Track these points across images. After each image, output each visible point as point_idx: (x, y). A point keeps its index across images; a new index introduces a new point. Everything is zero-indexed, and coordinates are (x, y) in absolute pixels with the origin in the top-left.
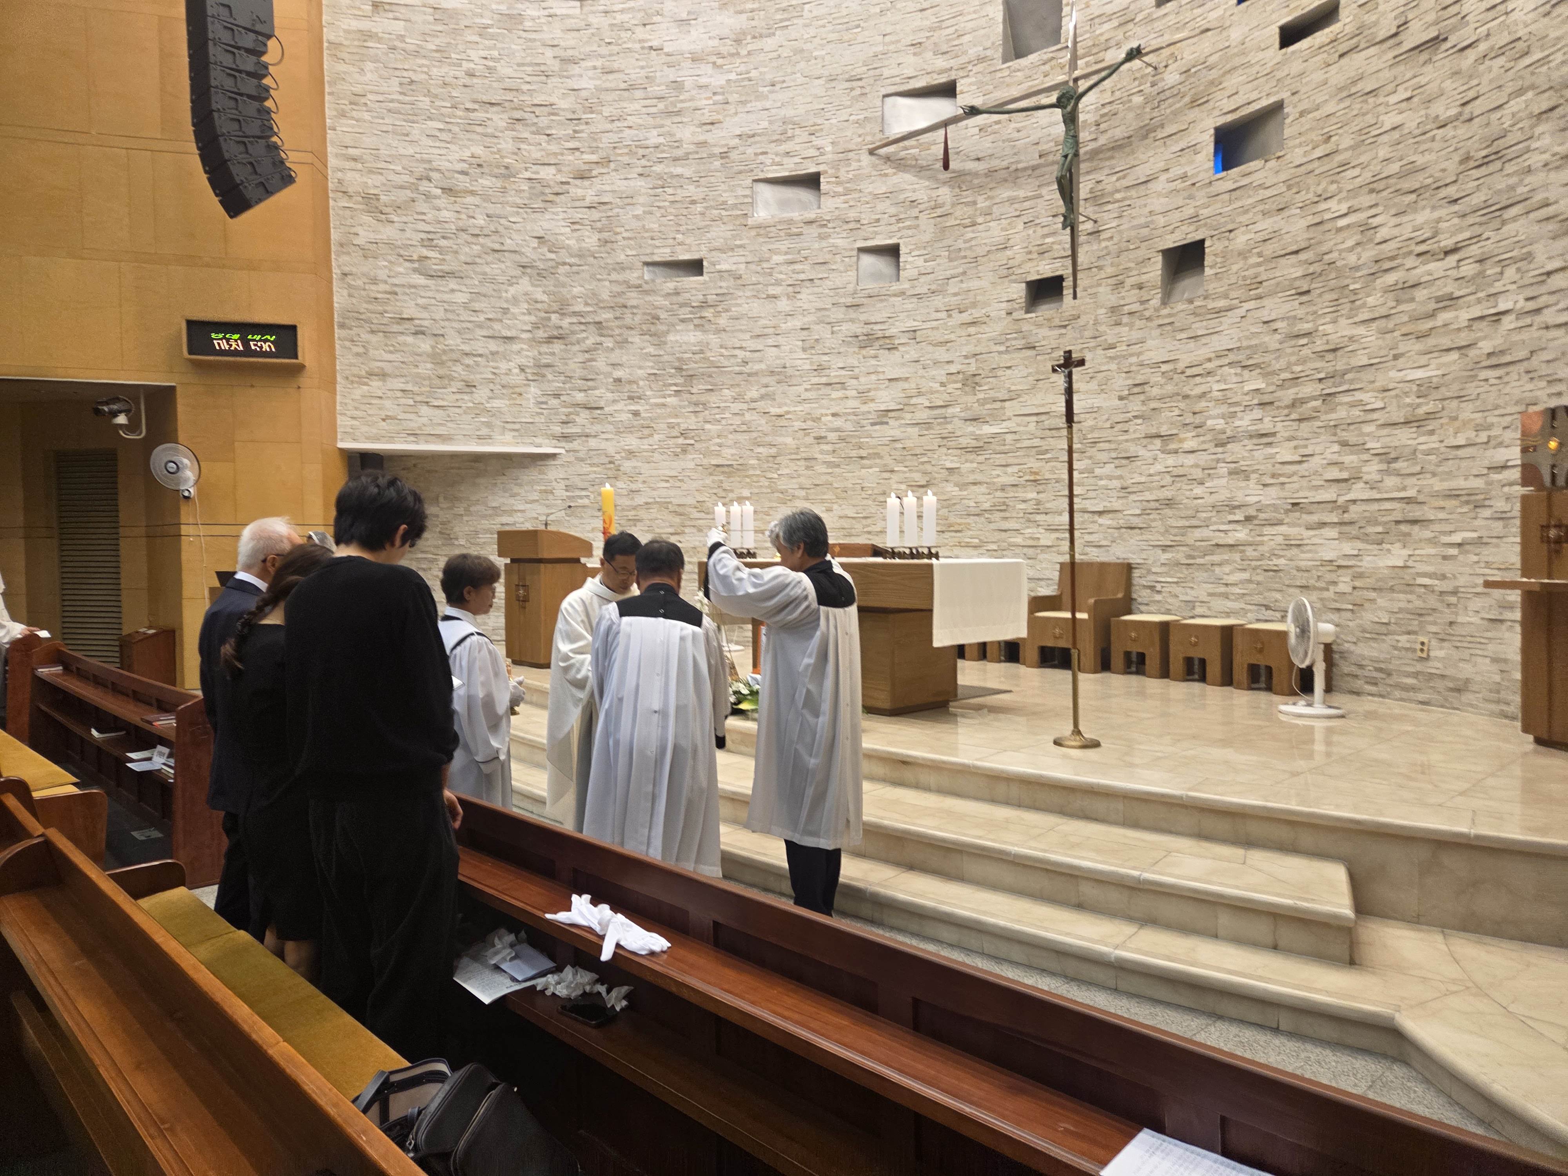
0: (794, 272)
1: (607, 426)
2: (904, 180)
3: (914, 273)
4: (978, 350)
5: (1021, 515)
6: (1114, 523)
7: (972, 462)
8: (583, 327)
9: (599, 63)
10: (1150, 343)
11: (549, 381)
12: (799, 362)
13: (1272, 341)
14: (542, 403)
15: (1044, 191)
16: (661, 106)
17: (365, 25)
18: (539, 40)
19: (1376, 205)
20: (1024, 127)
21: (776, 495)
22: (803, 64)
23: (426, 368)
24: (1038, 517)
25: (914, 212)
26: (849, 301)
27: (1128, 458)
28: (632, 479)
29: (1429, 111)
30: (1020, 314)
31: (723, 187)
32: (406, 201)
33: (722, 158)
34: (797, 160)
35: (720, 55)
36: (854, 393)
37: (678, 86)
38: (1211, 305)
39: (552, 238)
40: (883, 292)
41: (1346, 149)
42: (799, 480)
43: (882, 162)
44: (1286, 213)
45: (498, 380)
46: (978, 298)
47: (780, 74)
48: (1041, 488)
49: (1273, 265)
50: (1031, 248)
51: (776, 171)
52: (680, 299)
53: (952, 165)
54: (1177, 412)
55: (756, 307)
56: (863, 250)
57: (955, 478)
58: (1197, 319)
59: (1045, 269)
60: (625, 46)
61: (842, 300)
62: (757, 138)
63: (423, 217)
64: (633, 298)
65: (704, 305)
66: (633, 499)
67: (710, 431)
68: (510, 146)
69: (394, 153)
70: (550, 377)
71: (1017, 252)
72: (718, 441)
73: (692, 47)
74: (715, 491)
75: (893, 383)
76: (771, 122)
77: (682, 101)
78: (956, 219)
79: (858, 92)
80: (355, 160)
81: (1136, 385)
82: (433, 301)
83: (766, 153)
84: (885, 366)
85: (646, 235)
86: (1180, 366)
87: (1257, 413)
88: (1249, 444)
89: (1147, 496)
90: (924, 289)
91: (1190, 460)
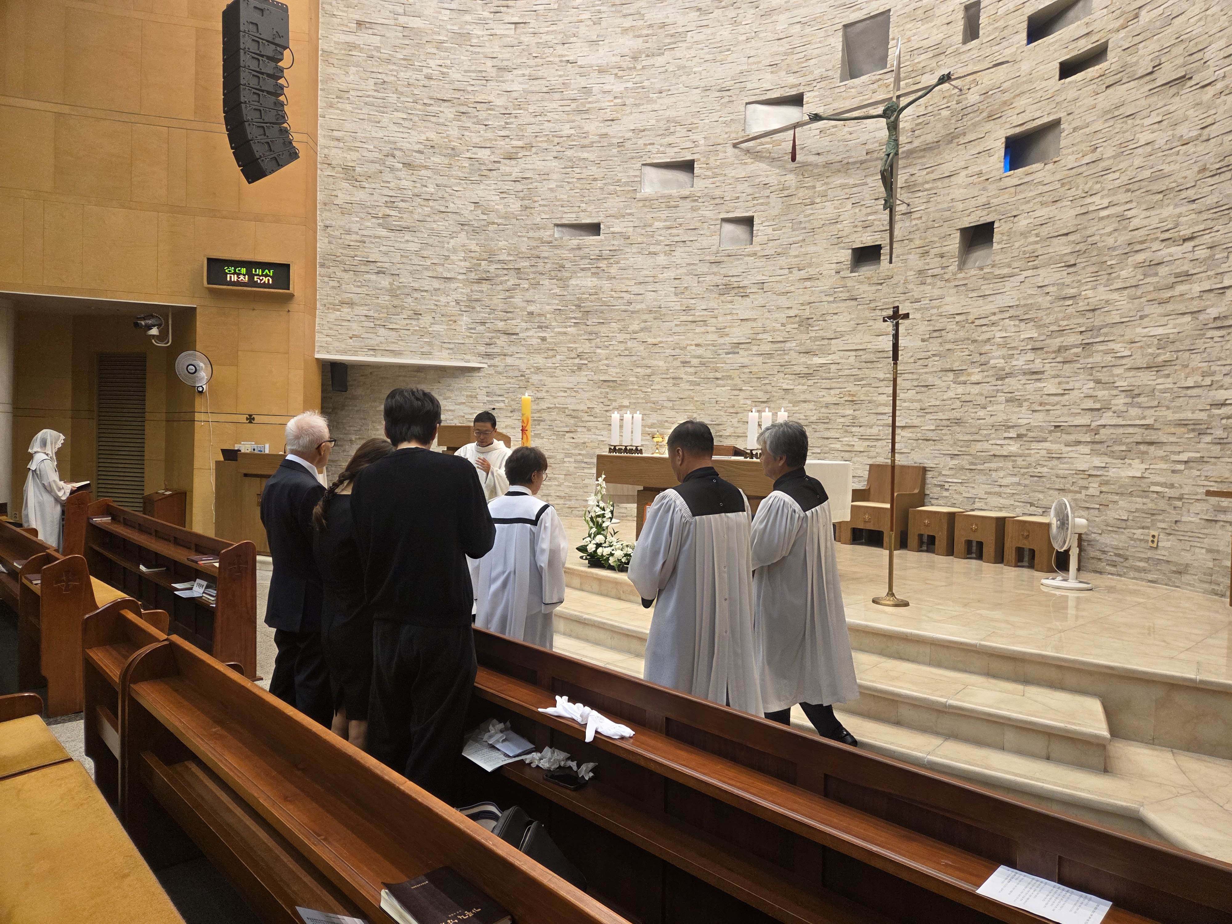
0: (670, 235)
1: (521, 348)
2: (760, 168)
3: (764, 239)
4: (812, 299)
5: (841, 427)
6: (913, 436)
7: (803, 385)
8: (505, 272)
9: (527, 72)
10: (948, 299)
11: (477, 312)
12: (672, 304)
13: (1046, 302)
14: (471, 329)
15: (869, 180)
16: (574, 105)
17: (351, 38)
18: (482, 53)
19: (1131, 201)
20: (855, 131)
21: (649, 405)
22: (684, 78)
23: (384, 300)
24: (854, 429)
25: (767, 192)
26: (713, 258)
27: (926, 386)
28: (538, 389)
29: (1176, 132)
30: (846, 273)
31: (619, 169)
32: (375, 173)
33: (619, 146)
34: (676, 150)
35: (620, 68)
36: (714, 329)
37: (587, 90)
38: (997, 272)
39: (484, 203)
40: (740, 252)
41: (1109, 158)
42: (668, 394)
43: (742, 154)
44: (1059, 205)
45: (438, 310)
46: (813, 260)
47: (667, 84)
48: (857, 407)
49: (1048, 244)
50: (856, 223)
51: (660, 158)
52: (581, 253)
53: (798, 157)
54: (966, 353)
55: (640, 261)
56: (724, 220)
57: (789, 397)
58: (986, 282)
59: (867, 239)
60: (548, 59)
61: (707, 258)
62: (646, 133)
63: (388, 185)
64: (545, 251)
65: (600, 258)
66: (538, 404)
67: (600, 354)
68: (456, 133)
69: (368, 136)
70: (478, 309)
71: (845, 226)
72: (606, 362)
73: (600, 61)
74: (602, 400)
75: (744, 323)
76: (657, 121)
77: (590, 103)
78: (799, 199)
79: (726, 100)
80: (338, 140)
81: (935, 331)
82: (392, 249)
83: (653, 144)
84: (738, 309)
85: (558, 203)
86: (971, 317)
87: (1030, 356)
88: (1023, 379)
89: (941, 416)
90: (772, 252)
91: (976, 389)
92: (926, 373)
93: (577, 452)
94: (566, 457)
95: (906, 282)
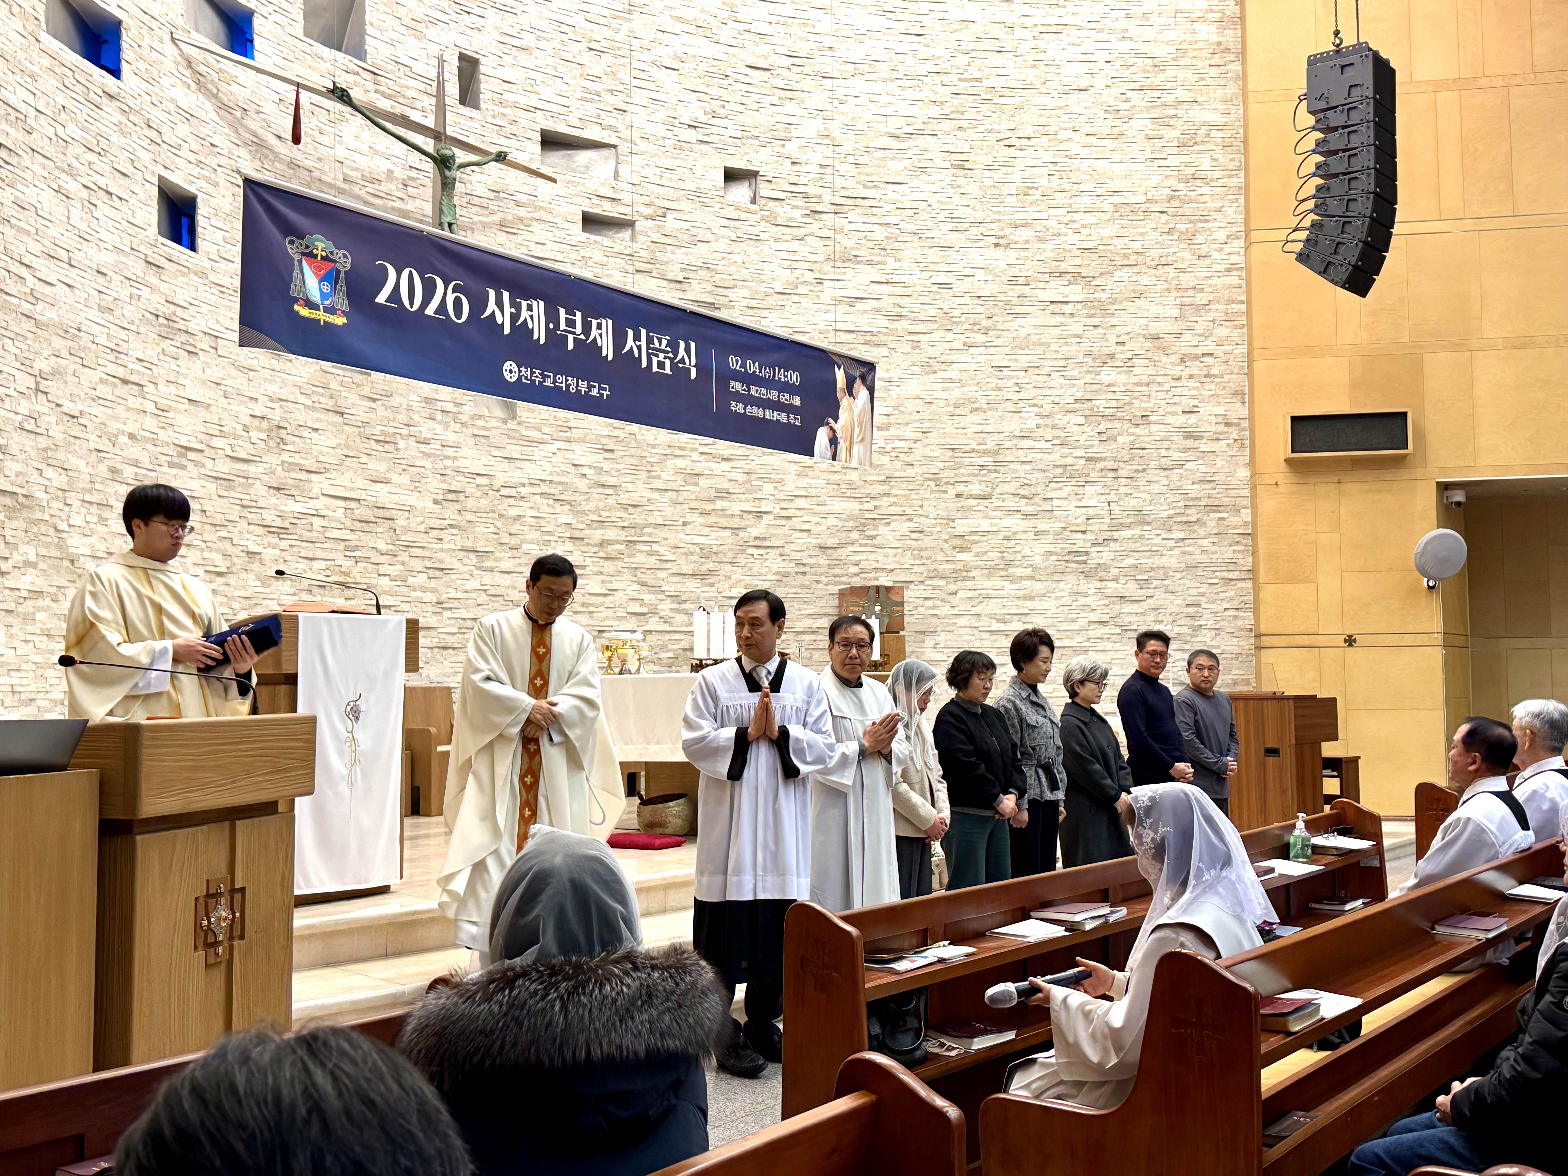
2: (206, 109)
3: (214, 251)
12: (96, 329)
26: (152, 257)
27: (442, 569)
36: (150, 407)
38: (525, 433)
43: (184, 63)
54: (493, 530)
57: (257, 566)
58: (510, 441)
61: (142, 249)
75: (193, 407)
81: (450, 491)
84: (185, 376)
86: (497, 484)
89: (464, 613)
91: (506, 580)
92: (442, 550)
95: (409, 409)
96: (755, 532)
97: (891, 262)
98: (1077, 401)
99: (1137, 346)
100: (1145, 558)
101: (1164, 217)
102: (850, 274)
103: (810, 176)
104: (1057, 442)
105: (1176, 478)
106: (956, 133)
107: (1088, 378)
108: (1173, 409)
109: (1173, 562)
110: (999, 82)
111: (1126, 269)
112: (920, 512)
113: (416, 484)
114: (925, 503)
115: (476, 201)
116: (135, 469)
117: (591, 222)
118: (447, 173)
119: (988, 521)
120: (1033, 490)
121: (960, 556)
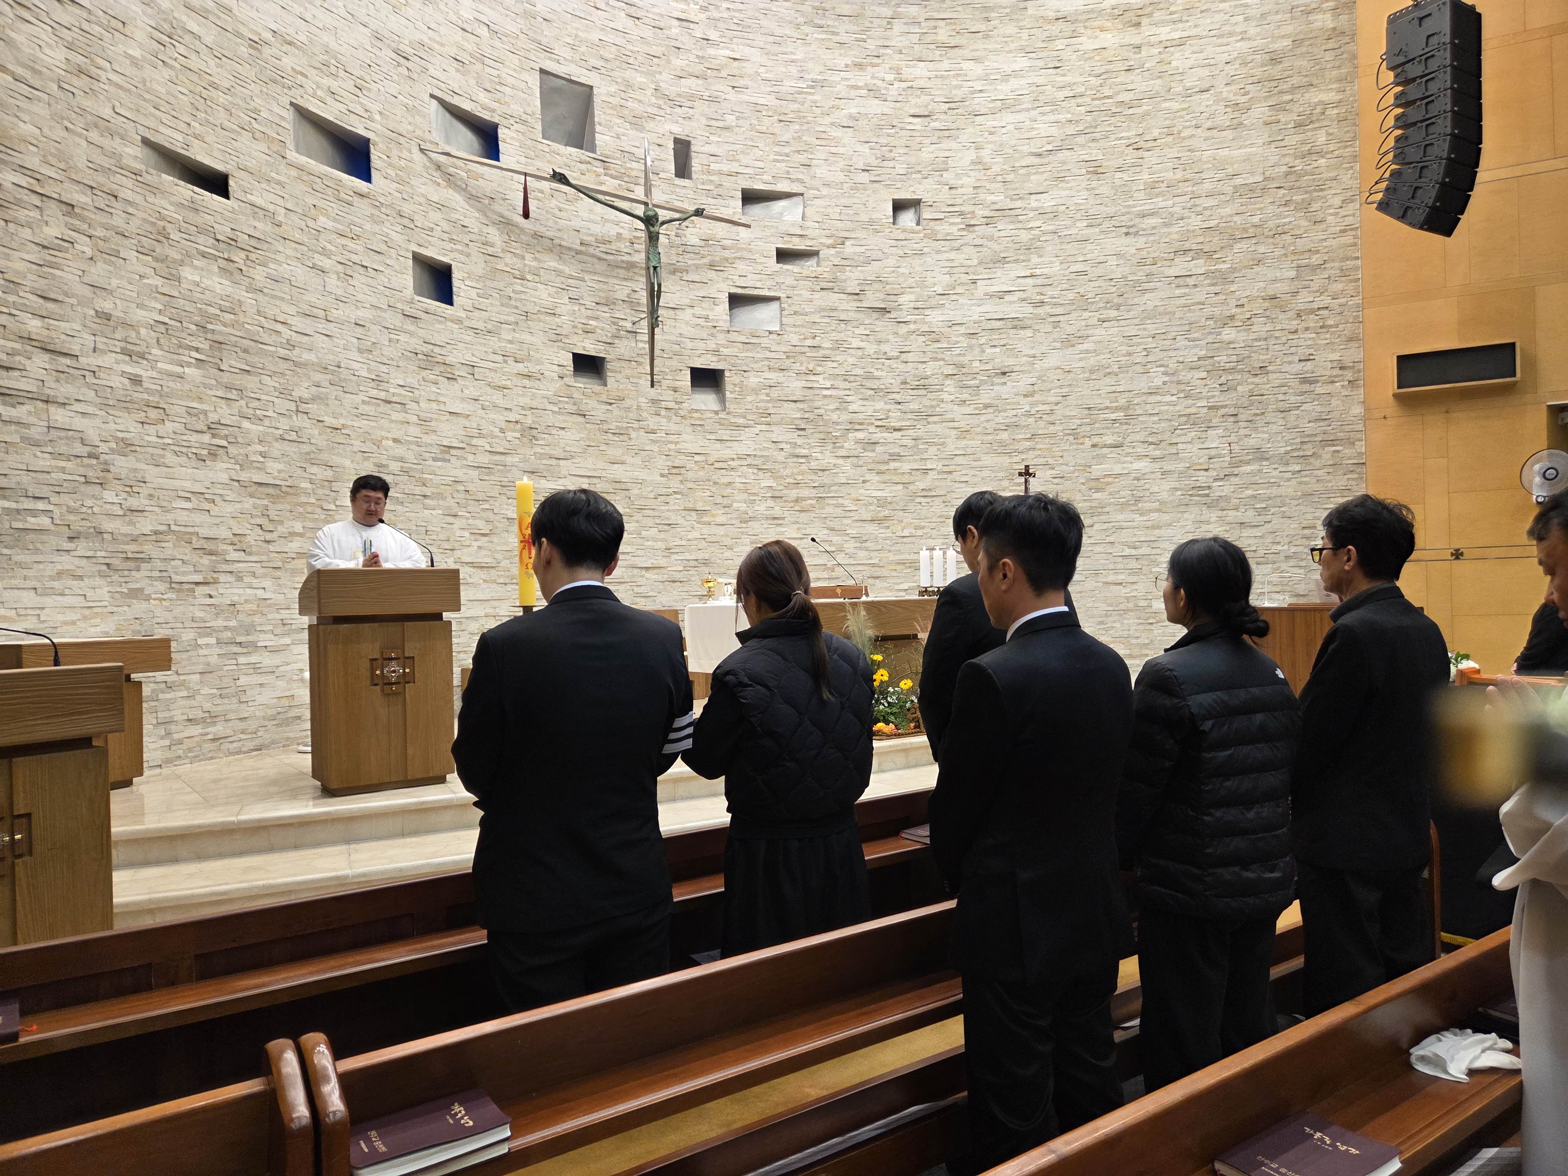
0: (344, 247)
1: (84, 390)
2: (457, 199)
3: (468, 304)
4: (534, 404)
6: (660, 578)
8: (37, 200)
12: (356, 366)
13: (781, 456)
15: (587, 277)
19: (850, 389)
20: (567, 210)
25: (466, 239)
26: (408, 311)
27: (670, 525)
28: (131, 490)
29: (881, 347)
30: (570, 380)
31: (255, 88)
33: (250, 46)
34: (343, 108)
36: (415, 419)
38: (733, 420)
40: (440, 312)
41: (826, 348)
43: (434, 167)
44: (787, 373)
46: (532, 353)
49: (777, 405)
50: (576, 323)
51: (319, 107)
52: (199, 220)
54: (709, 493)
55: (301, 274)
56: (417, 256)
58: (723, 427)
59: (588, 347)
61: (399, 305)
62: (295, 50)
64: (127, 188)
65: (233, 243)
67: (248, 431)
71: (564, 322)
72: (260, 448)
75: (453, 418)
76: (311, 41)
78: (506, 265)
79: (405, 71)
81: (674, 467)
83: (306, 76)
84: (445, 396)
85: (147, 96)
86: (711, 459)
87: (770, 503)
88: (766, 524)
89: (687, 556)
90: (480, 325)
91: (721, 531)
92: (668, 511)
93: (220, 623)
94: (201, 635)
95: (639, 408)
96: (921, 485)
97: (1035, 259)
98: (1199, 359)
99: (1258, 307)
100: (1263, 489)
101: (1282, 191)
102: (999, 273)
103: (965, 197)
104: (1182, 395)
105: (1293, 418)
106: (1090, 144)
107: (1210, 339)
108: (1290, 358)
109: (1290, 491)
110: (1126, 97)
111: (1244, 241)
112: (1061, 461)
113: (646, 464)
114: (1065, 454)
115: (690, 249)
116: (400, 464)
117: (783, 255)
118: (652, 229)
119: (1120, 466)
120: (1160, 437)
121: (1096, 496)
